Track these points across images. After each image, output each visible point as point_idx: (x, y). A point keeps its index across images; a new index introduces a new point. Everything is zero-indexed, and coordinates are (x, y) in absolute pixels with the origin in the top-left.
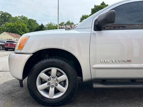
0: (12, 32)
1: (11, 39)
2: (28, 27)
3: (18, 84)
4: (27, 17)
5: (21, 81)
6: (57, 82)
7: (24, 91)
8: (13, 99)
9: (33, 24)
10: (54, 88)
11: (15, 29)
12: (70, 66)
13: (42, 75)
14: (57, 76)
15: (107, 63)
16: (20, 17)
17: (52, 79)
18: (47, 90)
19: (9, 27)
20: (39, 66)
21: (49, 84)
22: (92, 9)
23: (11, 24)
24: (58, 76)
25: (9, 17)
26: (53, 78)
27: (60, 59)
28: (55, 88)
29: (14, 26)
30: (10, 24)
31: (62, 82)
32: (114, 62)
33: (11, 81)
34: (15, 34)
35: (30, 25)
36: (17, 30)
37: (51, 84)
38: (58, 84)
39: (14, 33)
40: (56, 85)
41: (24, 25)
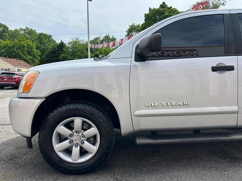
0: (10, 57)
1: (9, 69)
2: (38, 48)
3: (25, 143)
4: (35, 30)
5: (29, 140)
6: (83, 139)
7: (35, 154)
8: (17, 167)
9: (46, 42)
10: (79, 147)
11: (15, 52)
12: (101, 114)
13: (61, 129)
14: (83, 129)
15: (155, 107)
16: (22, 29)
17: (75, 134)
18: (68, 151)
19: (4, 47)
20: (55, 115)
21: (71, 141)
22: (145, 14)
23: (8, 42)
24: (85, 130)
25: (4, 31)
26: (76, 132)
27: (87, 104)
28: (81, 148)
29: (14, 46)
30: (6, 42)
31: (90, 138)
32: (165, 106)
33: (13, 139)
34: (14, 60)
35: (41, 43)
36: (19, 53)
37: (75, 142)
38: (85, 142)
39: (13, 58)
40: (82, 143)
41: (31, 44)
